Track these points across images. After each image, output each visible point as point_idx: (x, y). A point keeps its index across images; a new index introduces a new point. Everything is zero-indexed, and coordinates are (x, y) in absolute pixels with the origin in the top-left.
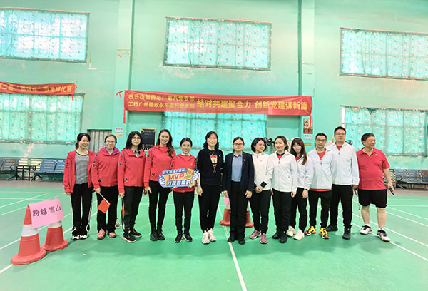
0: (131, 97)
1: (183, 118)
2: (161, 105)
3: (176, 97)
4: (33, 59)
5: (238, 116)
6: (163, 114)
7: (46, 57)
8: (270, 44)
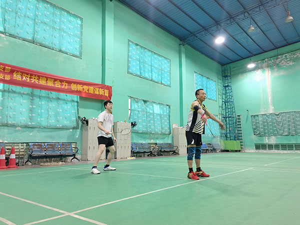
5: (54, 94)
8: (82, 36)
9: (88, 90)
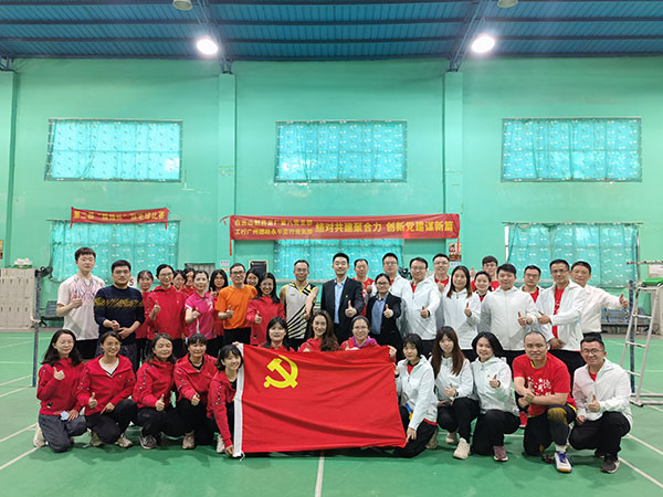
0: (237, 223)
1: (300, 246)
2: (274, 232)
3: (290, 221)
4: (116, 180)
5: (367, 242)
6: (275, 243)
7: (133, 178)
8: (405, 148)
9: (414, 227)
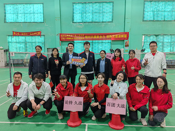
0: (62, 36)
1: (80, 42)
2: (73, 38)
3: (77, 35)
4: (25, 22)
5: (101, 41)
7: (29, 21)
8: (113, 11)
9: (115, 37)
